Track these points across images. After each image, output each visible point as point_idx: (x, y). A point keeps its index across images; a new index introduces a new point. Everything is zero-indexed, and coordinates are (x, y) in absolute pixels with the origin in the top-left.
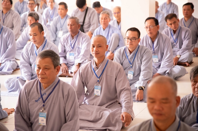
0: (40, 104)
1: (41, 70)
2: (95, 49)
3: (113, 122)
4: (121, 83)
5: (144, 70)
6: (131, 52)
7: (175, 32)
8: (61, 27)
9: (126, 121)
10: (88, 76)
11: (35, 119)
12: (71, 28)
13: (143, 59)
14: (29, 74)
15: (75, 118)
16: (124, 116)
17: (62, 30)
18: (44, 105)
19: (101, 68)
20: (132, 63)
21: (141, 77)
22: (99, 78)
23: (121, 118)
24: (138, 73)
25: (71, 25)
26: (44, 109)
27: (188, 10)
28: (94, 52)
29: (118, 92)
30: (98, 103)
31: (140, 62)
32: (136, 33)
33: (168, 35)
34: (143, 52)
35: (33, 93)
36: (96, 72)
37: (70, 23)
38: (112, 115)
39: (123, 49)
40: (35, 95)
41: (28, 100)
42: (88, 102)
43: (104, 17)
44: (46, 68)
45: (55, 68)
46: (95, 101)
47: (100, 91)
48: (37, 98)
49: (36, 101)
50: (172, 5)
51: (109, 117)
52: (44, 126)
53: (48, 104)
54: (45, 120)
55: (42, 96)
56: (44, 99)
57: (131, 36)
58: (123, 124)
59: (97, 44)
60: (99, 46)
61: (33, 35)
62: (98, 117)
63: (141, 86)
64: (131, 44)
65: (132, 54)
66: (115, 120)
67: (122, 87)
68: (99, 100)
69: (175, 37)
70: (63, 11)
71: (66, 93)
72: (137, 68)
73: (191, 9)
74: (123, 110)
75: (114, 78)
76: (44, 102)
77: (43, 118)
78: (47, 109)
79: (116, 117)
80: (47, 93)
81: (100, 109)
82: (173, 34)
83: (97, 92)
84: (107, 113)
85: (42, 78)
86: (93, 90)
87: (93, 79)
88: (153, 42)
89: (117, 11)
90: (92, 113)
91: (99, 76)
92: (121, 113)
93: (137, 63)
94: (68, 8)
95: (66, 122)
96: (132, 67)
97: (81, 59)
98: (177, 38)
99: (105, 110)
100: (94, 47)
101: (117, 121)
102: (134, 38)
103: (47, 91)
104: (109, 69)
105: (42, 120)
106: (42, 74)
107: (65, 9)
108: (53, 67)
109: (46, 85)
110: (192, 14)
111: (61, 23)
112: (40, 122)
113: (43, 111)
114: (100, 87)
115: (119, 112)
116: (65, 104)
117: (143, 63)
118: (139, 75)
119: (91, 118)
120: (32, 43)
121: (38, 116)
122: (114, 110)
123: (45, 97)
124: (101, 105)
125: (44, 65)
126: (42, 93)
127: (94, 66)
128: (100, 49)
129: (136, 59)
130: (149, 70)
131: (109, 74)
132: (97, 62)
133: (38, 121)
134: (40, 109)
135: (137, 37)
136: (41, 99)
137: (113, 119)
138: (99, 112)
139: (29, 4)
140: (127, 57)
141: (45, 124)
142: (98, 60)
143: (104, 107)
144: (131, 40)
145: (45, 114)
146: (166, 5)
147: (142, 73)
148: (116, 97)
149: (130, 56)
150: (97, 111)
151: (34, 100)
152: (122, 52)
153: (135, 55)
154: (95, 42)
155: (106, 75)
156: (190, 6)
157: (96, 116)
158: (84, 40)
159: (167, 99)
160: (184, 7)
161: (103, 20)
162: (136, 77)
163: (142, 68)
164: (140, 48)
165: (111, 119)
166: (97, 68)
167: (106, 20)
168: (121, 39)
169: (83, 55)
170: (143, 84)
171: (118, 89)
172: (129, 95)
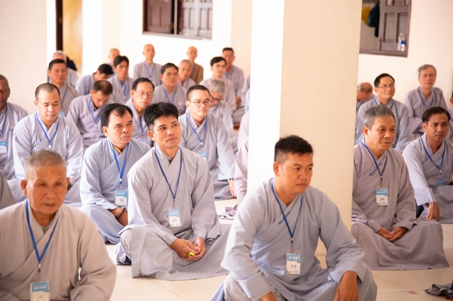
49: (371, 175)
55: (377, 167)
80: (383, 163)
103: (383, 160)
151: (368, 173)
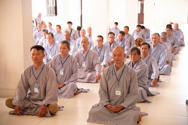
0: (61, 65)
1: (62, 49)
2: (83, 44)
3: (92, 79)
4: (96, 61)
5: (106, 57)
6: (99, 48)
7: (121, 41)
8: (58, 38)
9: (98, 78)
10: (79, 57)
11: (58, 72)
12: (66, 37)
13: (105, 51)
14: (46, 59)
15: (77, 72)
16: (97, 76)
17: (58, 40)
18: (62, 66)
19: (86, 53)
20: (99, 54)
21: (104, 60)
22: (85, 58)
23: (96, 76)
24: (103, 58)
25: (66, 36)
26: (63, 68)
27: (126, 30)
28: (82, 45)
29: (94, 65)
30: (85, 70)
31: (103, 53)
32: (101, 38)
33: (118, 41)
34: (105, 48)
35: (57, 60)
36: (83, 55)
37: (66, 34)
38: (92, 75)
39: (95, 46)
40: (58, 61)
41: (55, 64)
42: (79, 70)
43: (83, 32)
44: (64, 48)
45: (68, 49)
46: (82, 70)
47: (85, 65)
48: (59, 63)
50: (117, 29)
51: (90, 77)
52: (62, 76)
53: (64, 65)
54: (63, 73)
56: (63, 63)
57: (99, 40)
58: (97, 79)
59: (84, 41)
60: (85, 42)
61: (49, 39)
62: (85, 77)
63: (105, 64)
64: (99, 44)
65: (99, 49)
66: (93, 77)
67: (96, 62)
68: (85, 69)
69: (121, 43)
70: (58, 30)
71: (73, 61)
72: (102, 56)
73: (128, 29)
74: (97, 73)
75: (92, 58)
76: (62, 65)
77: (62, 72)
78: (64, 68)
79: (94, 76)
81: (85, 73)
82: (120, 41)
83: (84, 65)
84: (89, 75)
85: (62, 53)
86: (82, 64)
87: (82, 59)
88: (110, 45)
89: (89, 29)
90: (82, 75)
91: (84, 57)
92: (96, 74)
93: (102, 53)
94: (62, 28)
95: (72, 74)
96: (99, 55)
97: (72, 53)
98: (122, 44)
99: (88, 73)
100: (82, 43)
101: (94, 78)
102: (100, 41)
104: (89, 53)
105: (62, 73)
106: (62, 51)
107: (59, 28)
108: (67, 48)
109: (64, 57)
110: (128, 32)
111: (57, 37)
112: (60, 73)
113: (62, 69)
114: (85, 62)
115: (95, 74)
116: (72, 66)
117: (105, 53)
118: (103, 59)
119: (81, 77)
120: (48, 43)
121: (59, 71)
122: (92, 73)
123: (63, 62)
124: (86, 71)
125: (63, 47)
126: (62, 60)
127: (82, 52)
128: (85, 44)
129: (102, 51)
130: (108, 57)
131: (90, 56)
132: (83, 50)
133: (59, 73)
134: (61, 68)
135: (102, 40)
136: (61, 63)
137: (92, 77)
138: (85, 75)
139: (39, 26)
140: (97, 50)
141: (63, 75)
142: (84, 49)
143: (87, 72)
144: (99, 41)
145: (63, 70)
146: (114, 29)
147: (105, 58)
148: (93, 68)
149: (99, 50)
150: (84, 74)
152: (94, 48)
153: (101, 49)
154: (83, 40)
155: (88, 57)
156: (127, 28)
157: (84, 76)
158: (73, 43)
159: (120, 54)
160: (125, 28)
161: (82, 34)
162: (102, 60)
163: (105, 56)
164: (104, 46)
165: (91, 77)
166: (84, 53)
167: (84, 34)
168: (92, 44)
169: (73, 51)
170: (106, 63)
171: (94, 64)
172: (100, 66)
